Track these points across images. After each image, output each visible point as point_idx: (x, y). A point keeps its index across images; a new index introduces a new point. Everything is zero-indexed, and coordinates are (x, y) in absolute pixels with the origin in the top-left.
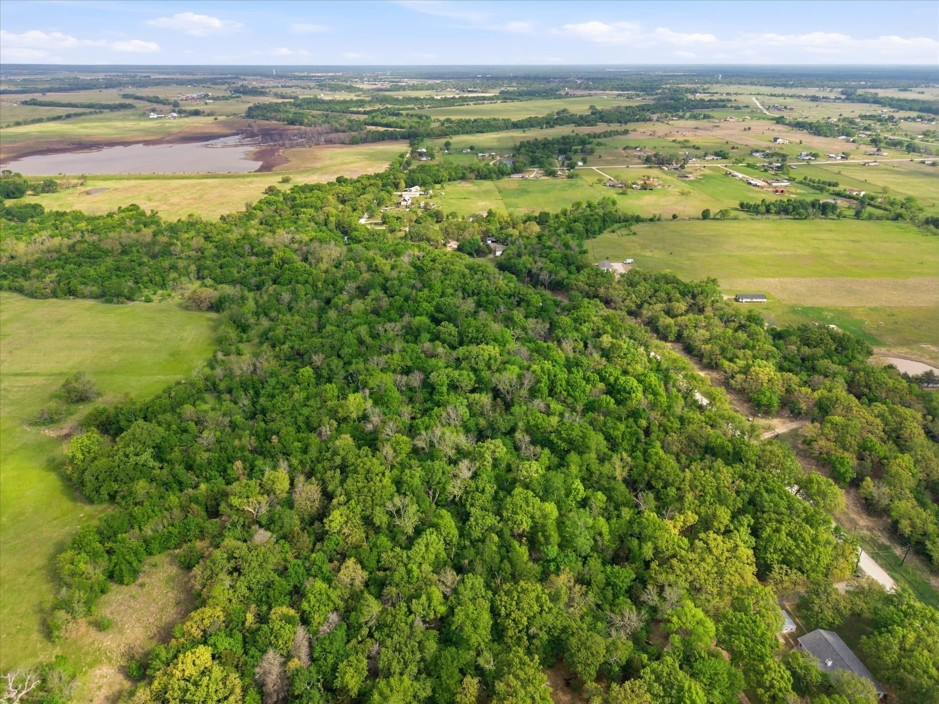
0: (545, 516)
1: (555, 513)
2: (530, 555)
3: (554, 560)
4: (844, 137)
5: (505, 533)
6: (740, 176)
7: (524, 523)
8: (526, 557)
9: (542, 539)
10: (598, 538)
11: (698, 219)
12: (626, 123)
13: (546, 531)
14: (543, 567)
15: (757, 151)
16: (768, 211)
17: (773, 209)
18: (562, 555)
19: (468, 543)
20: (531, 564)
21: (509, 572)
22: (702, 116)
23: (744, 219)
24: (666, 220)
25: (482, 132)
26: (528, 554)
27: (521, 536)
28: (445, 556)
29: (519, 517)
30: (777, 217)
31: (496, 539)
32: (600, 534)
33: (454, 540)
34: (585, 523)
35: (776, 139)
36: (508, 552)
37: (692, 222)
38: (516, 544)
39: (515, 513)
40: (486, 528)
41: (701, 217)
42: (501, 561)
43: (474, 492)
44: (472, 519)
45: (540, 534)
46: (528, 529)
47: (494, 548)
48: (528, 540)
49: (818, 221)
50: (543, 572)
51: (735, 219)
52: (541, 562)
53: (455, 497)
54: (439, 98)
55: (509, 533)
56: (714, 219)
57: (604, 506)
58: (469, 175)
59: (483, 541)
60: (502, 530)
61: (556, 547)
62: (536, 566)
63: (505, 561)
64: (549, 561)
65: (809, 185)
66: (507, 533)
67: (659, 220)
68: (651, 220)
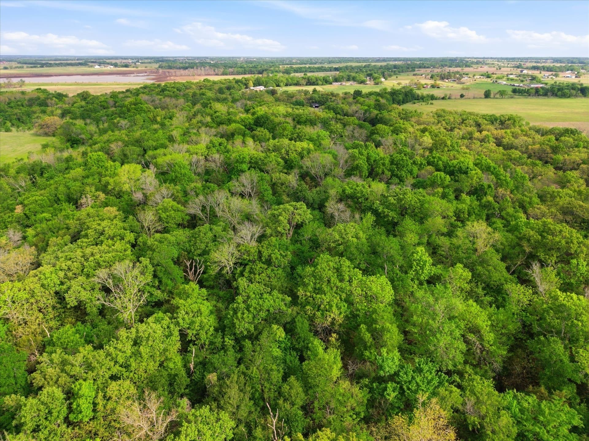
0: (370, 298)
1: (388, 294)
2: (345, 367)
3: (393, 377)
5: (299, 325)
7: (334, 309)
8: (336, 371)
9: (367, 336)
10: (471, 337)
13: (375, 321)
14: (371, 390)
16: (537, 94)
18: (410, 367)
19: (229, 342)
20: (345, 384)
21: (299, 402)
26: (340, 365)
27: (328, 332)
28: (180, 364)
29: (326, 298)
31: (281, 333)
32: (476, 330)
33: (203, 336)
34: (449, 308)
36: (302, 359)
37: (475, 99)
38: (317, 343)
39: (318, 291)
40: (263, 314)
41: (484, 96)
42: (285, 378)
43: (254, 262)
44: (240, 299)
45: (363, 327)
46: (340, 319)
47: (277, 352)
48: (340, 338)
50: (371, 403)
52: (366, 381)
53: (222, 269)
55: (306, 324)
56: (494, 98)
57: (467, 287)
59: (254, 338)
60: (293, 321)
61: (396, 354)
62: (356, 390)
63: (292, 379)
64: (381, 380)
66: (303, 325)
67: (449, 98)
68: (443, 98)
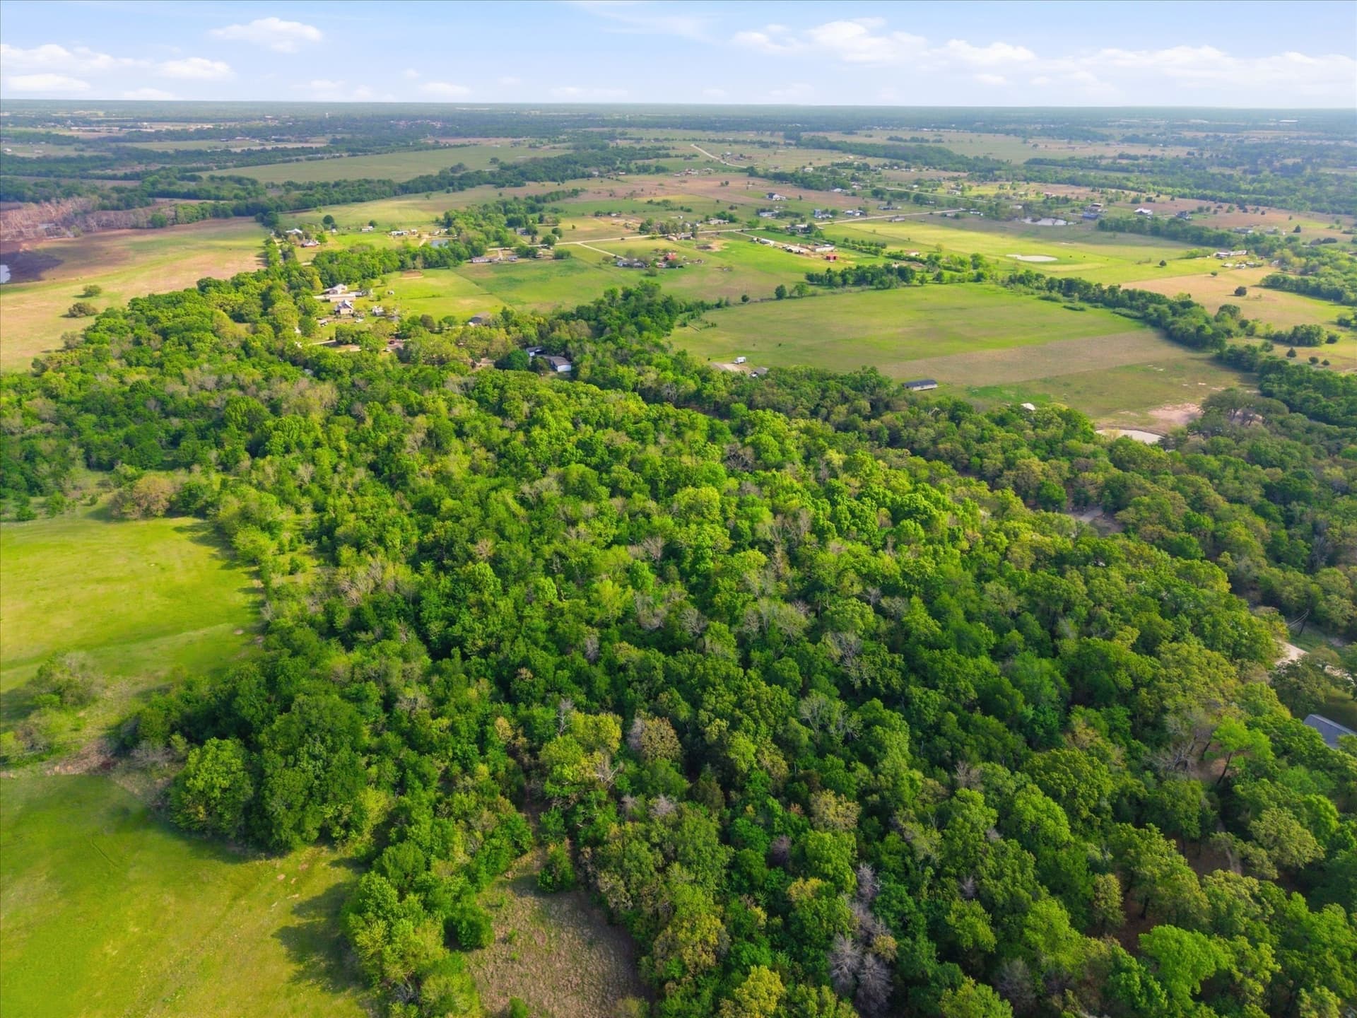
4: (838, 190)
6: (772, 242)
11: (771, 299)
12: (563, 180)
15: (763, 211)
16: (845, 282)
17: (851, 279)
22: (653, 169)
23: (824, 294)
24: (735, 304)
25: (362, 201)
30: (857, 289)
35: (771, 196)
37: (765, 303)
41: (774, 296)
49: (902, 289)
51: (814, 295)
54: (238, 150)
56: (790, 297)
58: (409, 262)
65: (854, 248)
67: (727, 304)
68: (718, 306)
